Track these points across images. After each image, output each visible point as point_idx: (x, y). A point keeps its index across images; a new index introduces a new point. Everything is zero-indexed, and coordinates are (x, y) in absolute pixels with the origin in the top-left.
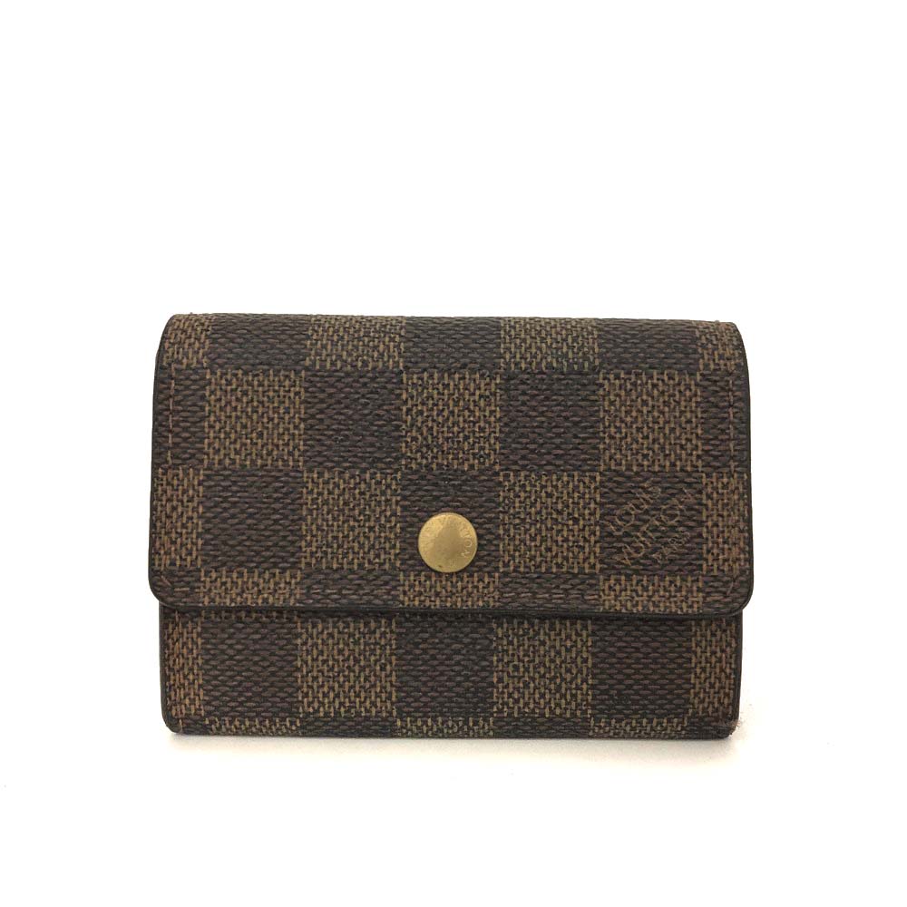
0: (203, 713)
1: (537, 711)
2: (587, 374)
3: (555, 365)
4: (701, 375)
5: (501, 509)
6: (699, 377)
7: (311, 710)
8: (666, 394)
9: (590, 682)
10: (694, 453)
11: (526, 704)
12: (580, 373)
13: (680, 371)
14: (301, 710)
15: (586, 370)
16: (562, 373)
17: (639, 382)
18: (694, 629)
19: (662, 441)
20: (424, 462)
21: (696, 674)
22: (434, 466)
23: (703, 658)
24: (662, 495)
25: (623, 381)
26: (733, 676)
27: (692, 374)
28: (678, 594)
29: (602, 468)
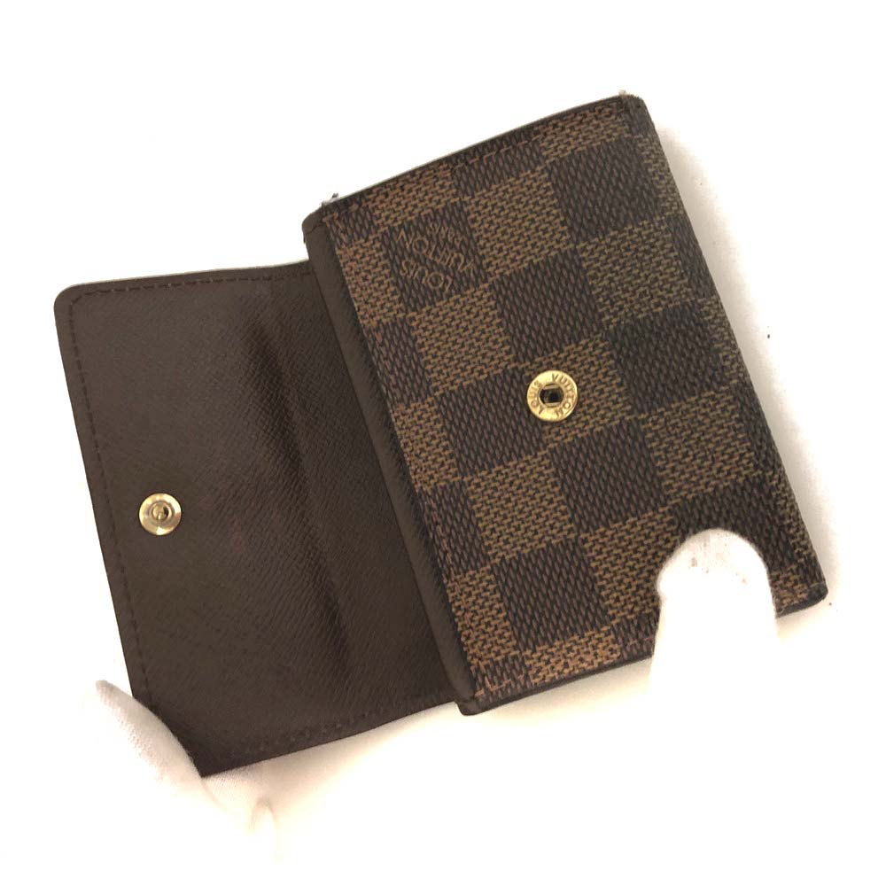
0: (794, 567)
1: (675, 263)
7: (751, 465)
9: (630, 227)
11: (672, 275)
14: (755, 474)
21: (591, 143)
23: (575, 142)
26: (582, 113)
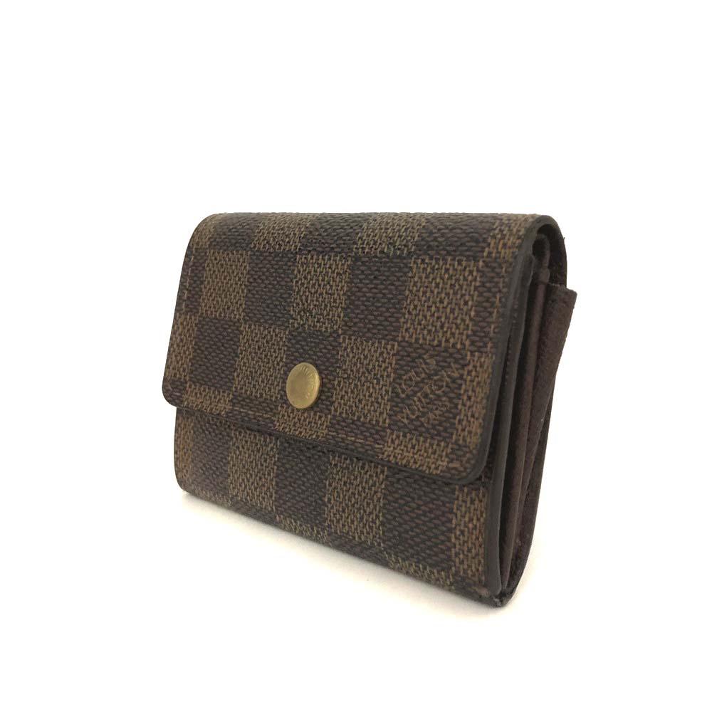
2: (405, 258)
3: (385, 251)
4: (484, 261)
5: (338, 365)
6: (481, 263)
7: (234, 494)
8: (454, 278)
10: (465, 332)
12: (400, 257)
13: (468, 257)
14: (230, 492)
15: (404, 255)
16: (388, 257)
17: (437, 266)
18: (457, 493)
19: (443, 319)
20: (302, 322)
21: (456, 535)
22: (306, 326)
23: (463, 522)
24: (436, 367)
25: (426, 266)
27: (476, 261)
28: (432, 456)
29: (400, 339)
